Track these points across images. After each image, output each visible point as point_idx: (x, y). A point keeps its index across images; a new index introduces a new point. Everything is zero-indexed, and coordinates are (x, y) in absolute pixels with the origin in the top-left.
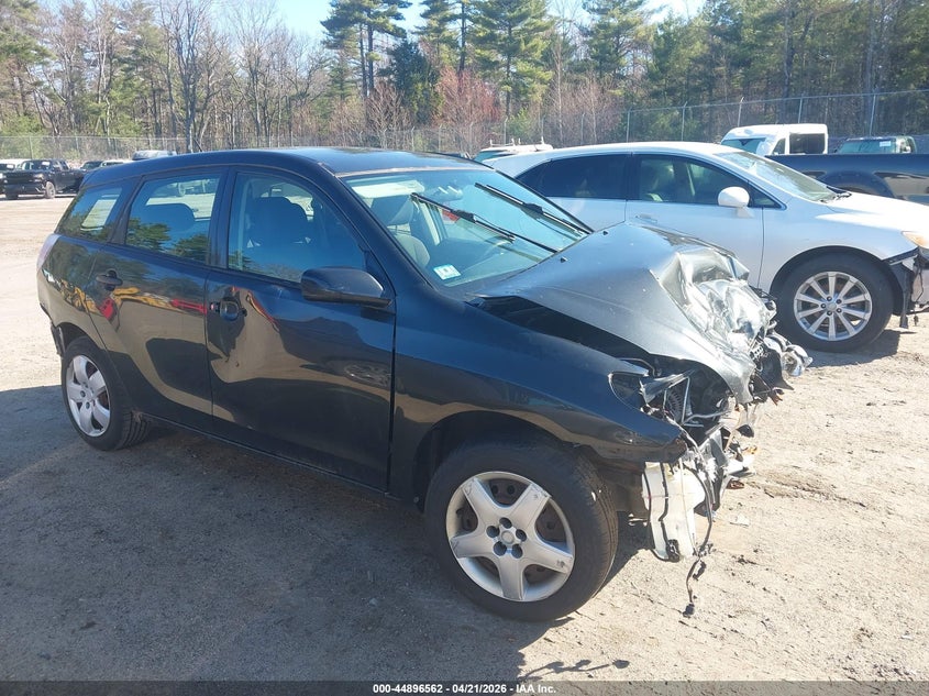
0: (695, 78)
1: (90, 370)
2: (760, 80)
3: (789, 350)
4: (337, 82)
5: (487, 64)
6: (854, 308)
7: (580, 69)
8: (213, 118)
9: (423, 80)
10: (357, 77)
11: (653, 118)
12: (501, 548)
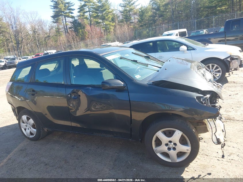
0: (151, 21)
1: (28, 119)
2: (166, 20)
3: (218, 85)
4: (57, 32)
5: (98, 23)
6: (217, 72)
7: (122, 21)
8: (24, 45)
9: (81, 29)
10: (63, 30)
11: (142, 32)
12: (169, 149)
